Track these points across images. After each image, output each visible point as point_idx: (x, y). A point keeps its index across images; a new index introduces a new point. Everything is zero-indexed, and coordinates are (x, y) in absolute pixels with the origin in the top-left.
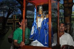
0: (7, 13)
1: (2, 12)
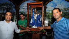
0: (6, 11)
1: (3, 10)
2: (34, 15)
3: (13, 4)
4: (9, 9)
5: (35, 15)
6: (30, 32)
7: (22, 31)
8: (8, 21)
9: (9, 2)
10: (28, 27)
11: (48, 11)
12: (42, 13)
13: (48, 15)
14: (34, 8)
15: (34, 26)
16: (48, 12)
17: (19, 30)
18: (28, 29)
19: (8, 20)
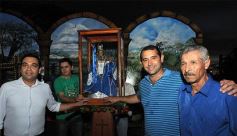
2: (96, 63)
3: (30, 28)
4: (18, 42)
6: (88, 110)
7: (67, 107)
8: (30, 81)
9: (20, 21)
10: (81, 96)
12: (117, 56)
13: (133, 61)
14: (97, 45)
15: (96, 93)
16: (135, 54)
17: (59, 104)
18: (81, 102)
19: (29, 77)
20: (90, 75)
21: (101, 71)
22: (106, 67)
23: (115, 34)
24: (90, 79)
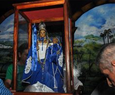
5: (40, 46)
11: (80, 40)
13: (79, 49)
15: (35, 85)
16: (81, 42)
20: (29, 61)
21: (42, 55)
22: (49, 50)
23: (61, 6)
24: (29, 66)
